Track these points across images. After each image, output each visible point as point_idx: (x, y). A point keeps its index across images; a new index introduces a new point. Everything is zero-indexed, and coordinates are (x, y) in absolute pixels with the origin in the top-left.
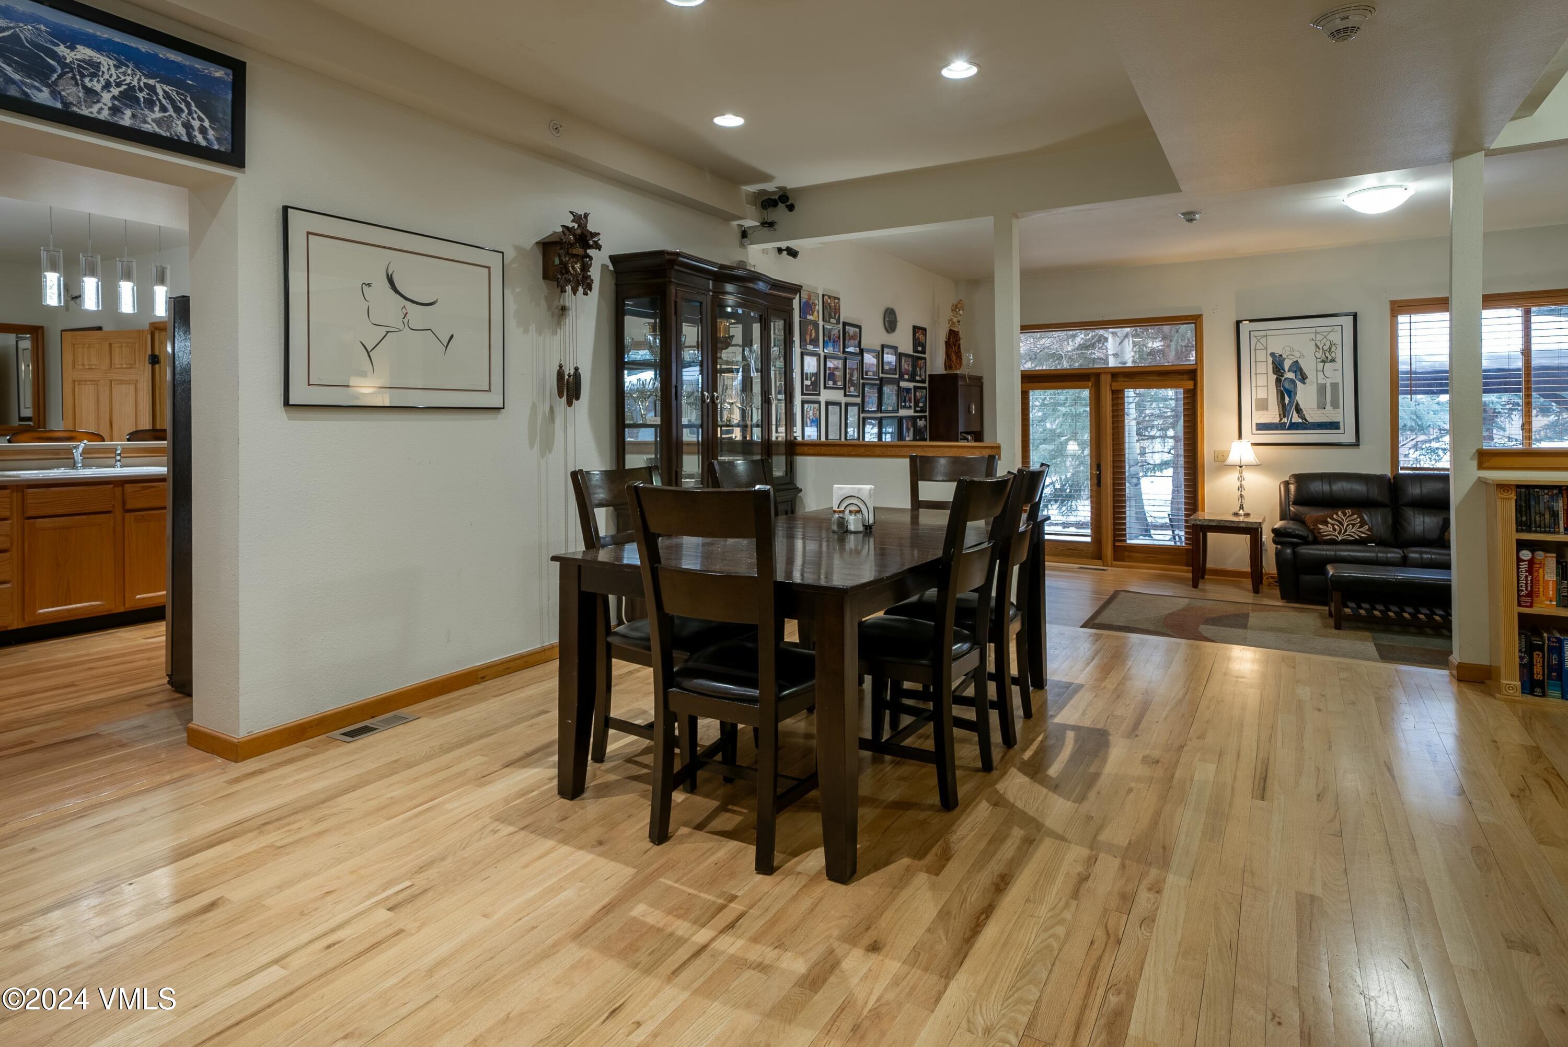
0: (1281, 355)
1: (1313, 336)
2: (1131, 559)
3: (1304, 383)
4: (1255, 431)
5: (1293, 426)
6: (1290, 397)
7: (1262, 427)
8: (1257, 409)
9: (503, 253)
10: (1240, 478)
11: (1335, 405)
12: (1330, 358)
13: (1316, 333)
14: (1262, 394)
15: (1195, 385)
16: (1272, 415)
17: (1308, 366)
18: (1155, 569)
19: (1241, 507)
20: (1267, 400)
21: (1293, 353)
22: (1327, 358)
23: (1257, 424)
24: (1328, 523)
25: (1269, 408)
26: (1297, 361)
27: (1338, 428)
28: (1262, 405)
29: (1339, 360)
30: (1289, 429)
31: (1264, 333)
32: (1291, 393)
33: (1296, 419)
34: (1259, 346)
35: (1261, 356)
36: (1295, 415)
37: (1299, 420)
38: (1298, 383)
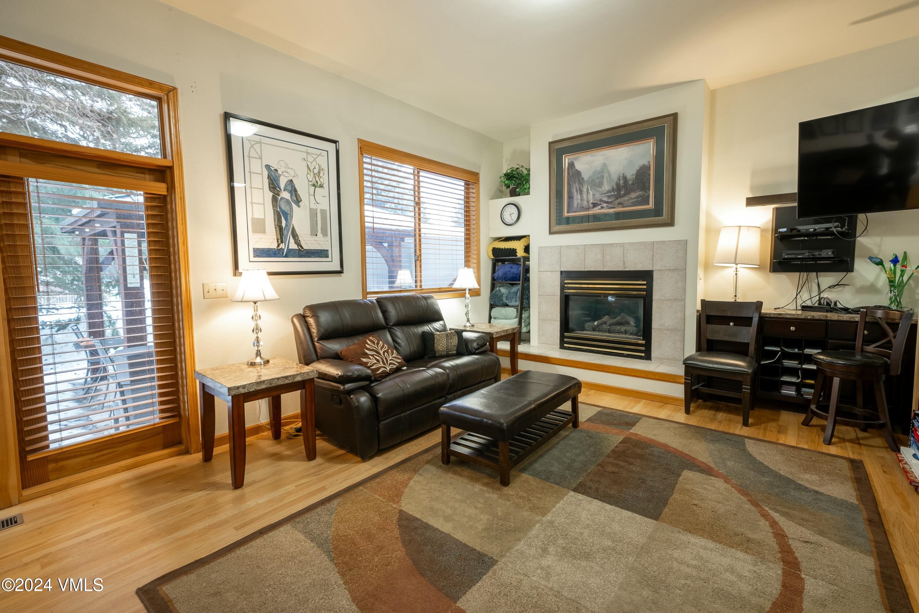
0: (276, 170)
1: (305, 155)
2: (61, 472)
3: (299, 206)
4: (252, 259)
5: (290, 253)
6: (286, 220)
7: (260, 253)
8: (254, 231)
10: (256, 317)
12: (319, 183)
13: (308, 153)
14: (258, 214)
15: (171, 188)
18: (116, 472)
19: (258, 354)
20: (264, 220)
21: (288, 170)
22: (317, 183)
23: (255, 250)
25: (267, 231)
26: (291, 181)
27: (327, 257)
28: (257, 226)
29: (326, 186)
30: (286, 256)
32: (288, 216)
33: (293, 246)
34: (255, 152)
35: (257, 166)
36: (292, 241)
37: (295, 247)
38: (294, 205)
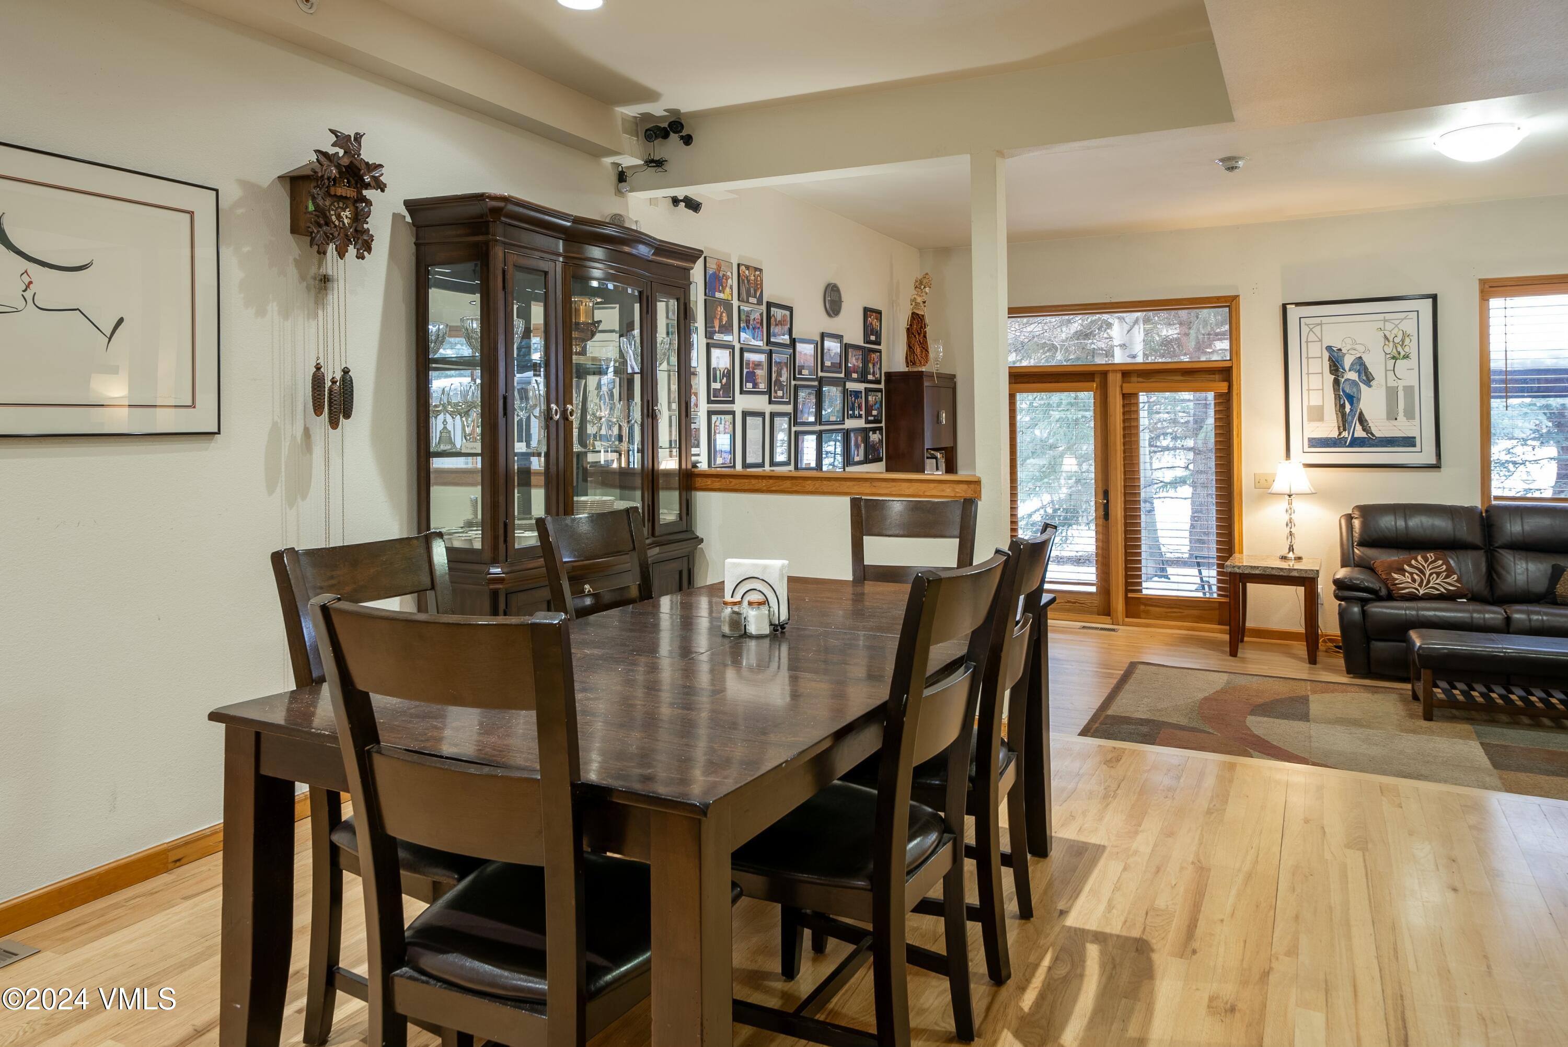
0: (1340, 350)
1: (1381, 325)
2: (1148, 616)
3: (1370, 386)
4: (1306, 449)
5: (1356, 442)
6: (1351, 404)
7: (1316, 443)
8: (1310, 420)
9: (217, 191)
10: (1290, 511)
11: (1410, 415)
12: (1402, 353)
13: (1385, 321)
14: (1315, 400)
15: (1230, 387)
16: (1329, 428)
17: (1375, 364)
19: (1291, 549)
20: (1322, 407)
21: (1355, 347)
22: (1399, 353)
23: (1310, 440)
24: (1405, 571)
25: (1325, 418)
26: (1360, 358)
27: (1414, 446)
28: (1317, 414)
29: (1414, 356)
30: (1351, 445)
31: (1318, 320)
32: (1353, 399)
33: (1360, 433)
34: (1312, 337)
35: (1315, 350)
36: (1358, 427)
37: (1364, 435)
38: (1362, 386)
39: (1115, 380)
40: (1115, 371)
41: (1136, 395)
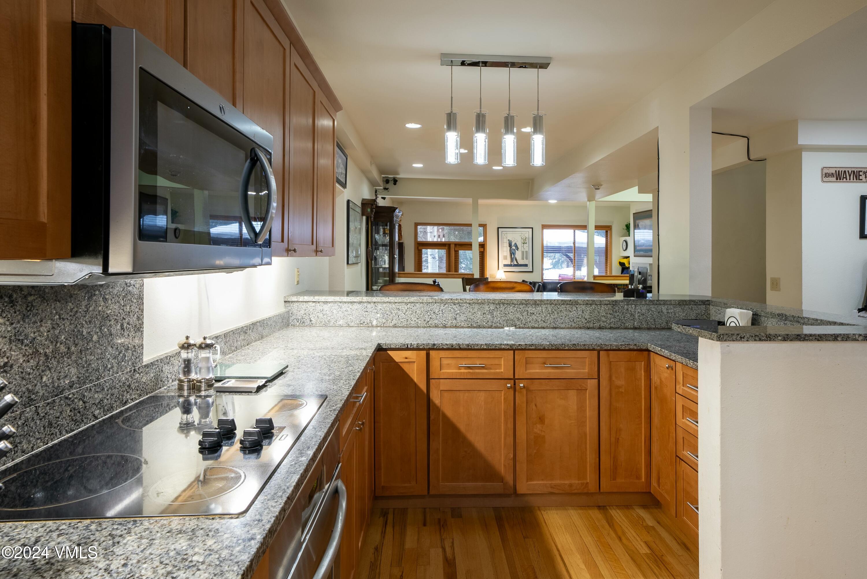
0: (511, 241)
1: (520, 234)
3: (518, 251)
4: (503, 267)
5: (515, 265)
7: (505, 265)
11: (527, 259)
14: (505, 254)
15: (484, 249)
16: (508, 262)
17: (519, 245)
21: (515, 240)
22: (524, 242)
23: (504, 265)
26: (516, 243)
27: (527, 266)
28: (505, 258)
29: (528, 243)
30: (513, 266)
31: (506, 232)
32: (514, 254)
33: (515, 263)
34: (505, 237)
36: (515, 261)
37: (516, 263)
38: (516, 250)
39: (452, 247)
40: (453, 244)
41: (458, 251)
